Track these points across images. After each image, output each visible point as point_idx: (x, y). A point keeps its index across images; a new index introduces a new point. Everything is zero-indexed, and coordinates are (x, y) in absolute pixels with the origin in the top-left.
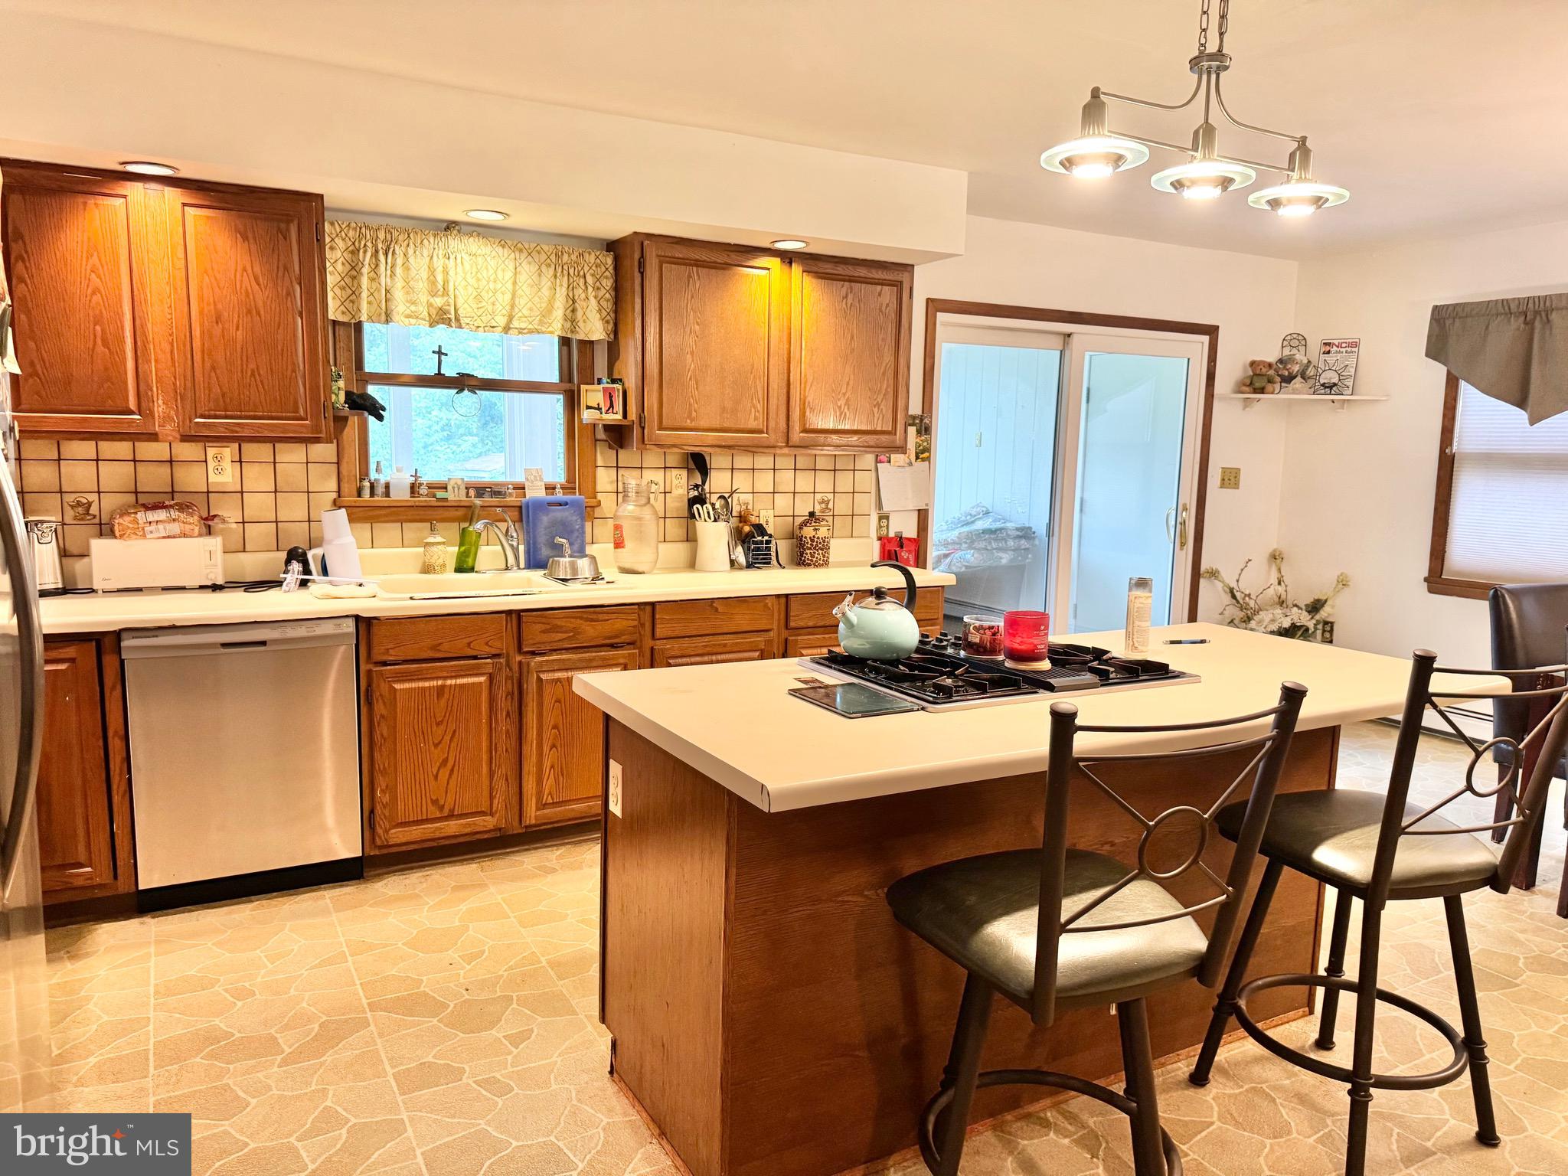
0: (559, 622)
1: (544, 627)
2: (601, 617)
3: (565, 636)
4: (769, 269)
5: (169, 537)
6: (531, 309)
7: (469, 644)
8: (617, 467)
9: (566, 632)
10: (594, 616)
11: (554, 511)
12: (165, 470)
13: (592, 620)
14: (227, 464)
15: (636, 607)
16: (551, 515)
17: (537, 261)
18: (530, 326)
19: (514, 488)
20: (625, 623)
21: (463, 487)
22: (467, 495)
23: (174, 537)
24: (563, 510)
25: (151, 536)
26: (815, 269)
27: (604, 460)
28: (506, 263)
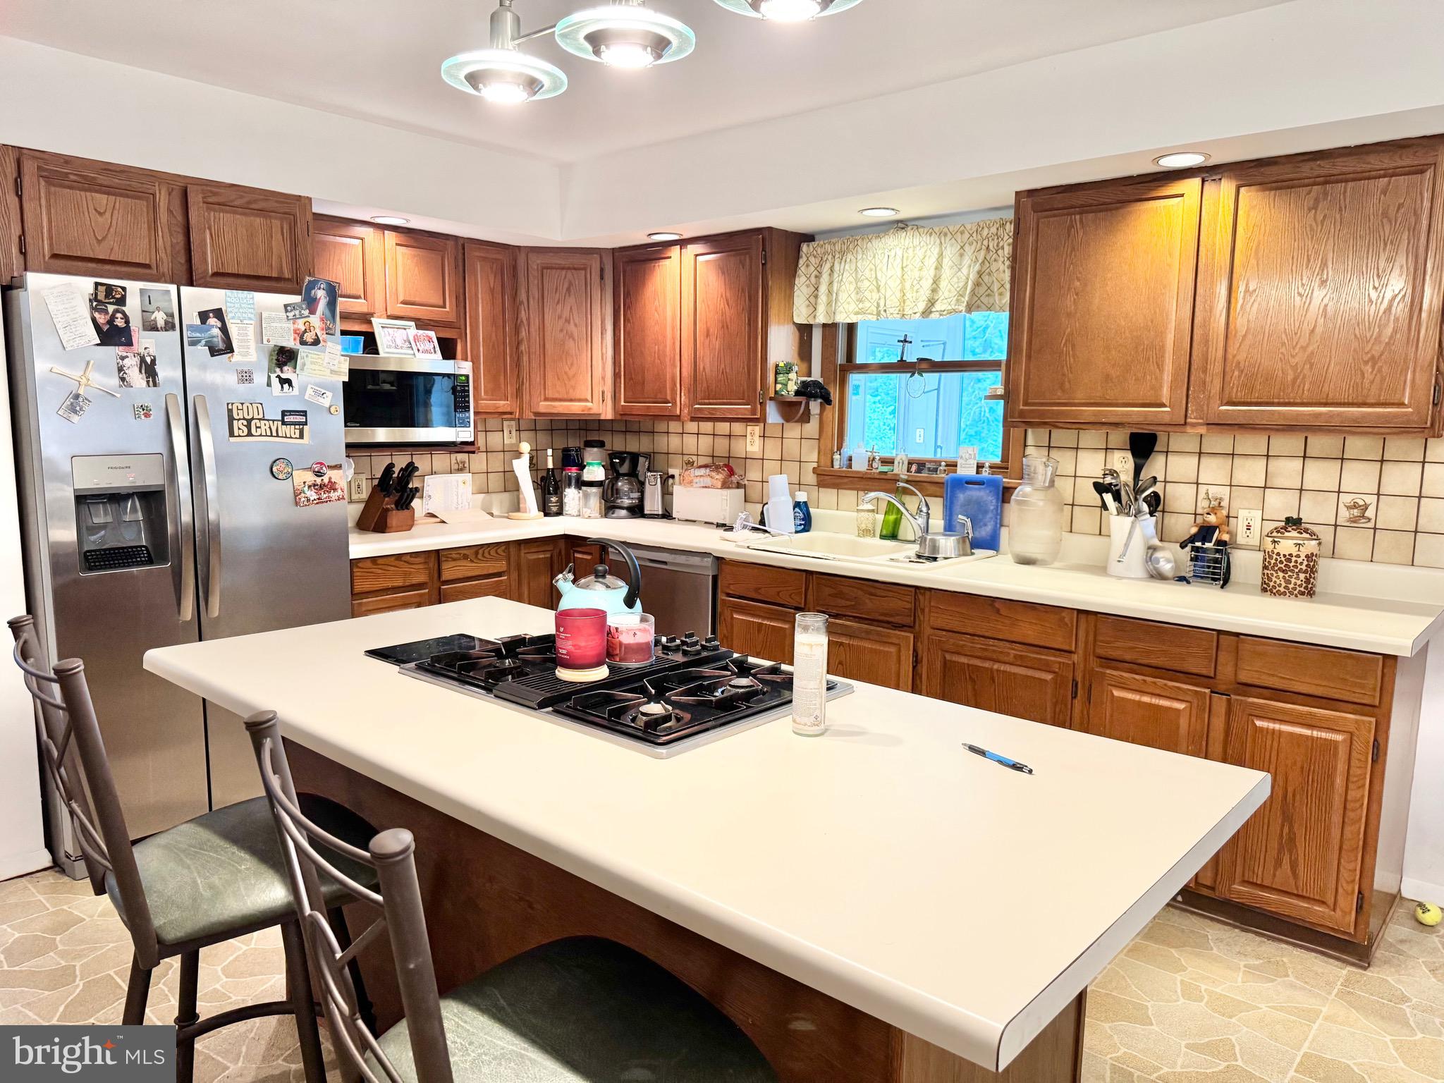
0: (846, 590)
1: (832, 591)
2: (879, 592)
3: (848, 603)
4: (1182, 195)
5: (706, 487)
6: (950, 291)
7: (778, 593)
8: (1049, 447)
9: (847, 600)
10: (873, 590)
11: (970, 489)
12: (726, 441)
13: (871, 594)
14: (756, 438)
15: (913, 589)
16: (968, 493)
17: (959, 241)
18: (950, 308)
19: (947, 465)
20: (900, 603)
21: (906, 463)
22: (909, 470)
23: (709, 487)
24: (979, 490)
25: (697, 485)
26: (1259, 179)
27: (1035, 439)
28: (932, 250)
